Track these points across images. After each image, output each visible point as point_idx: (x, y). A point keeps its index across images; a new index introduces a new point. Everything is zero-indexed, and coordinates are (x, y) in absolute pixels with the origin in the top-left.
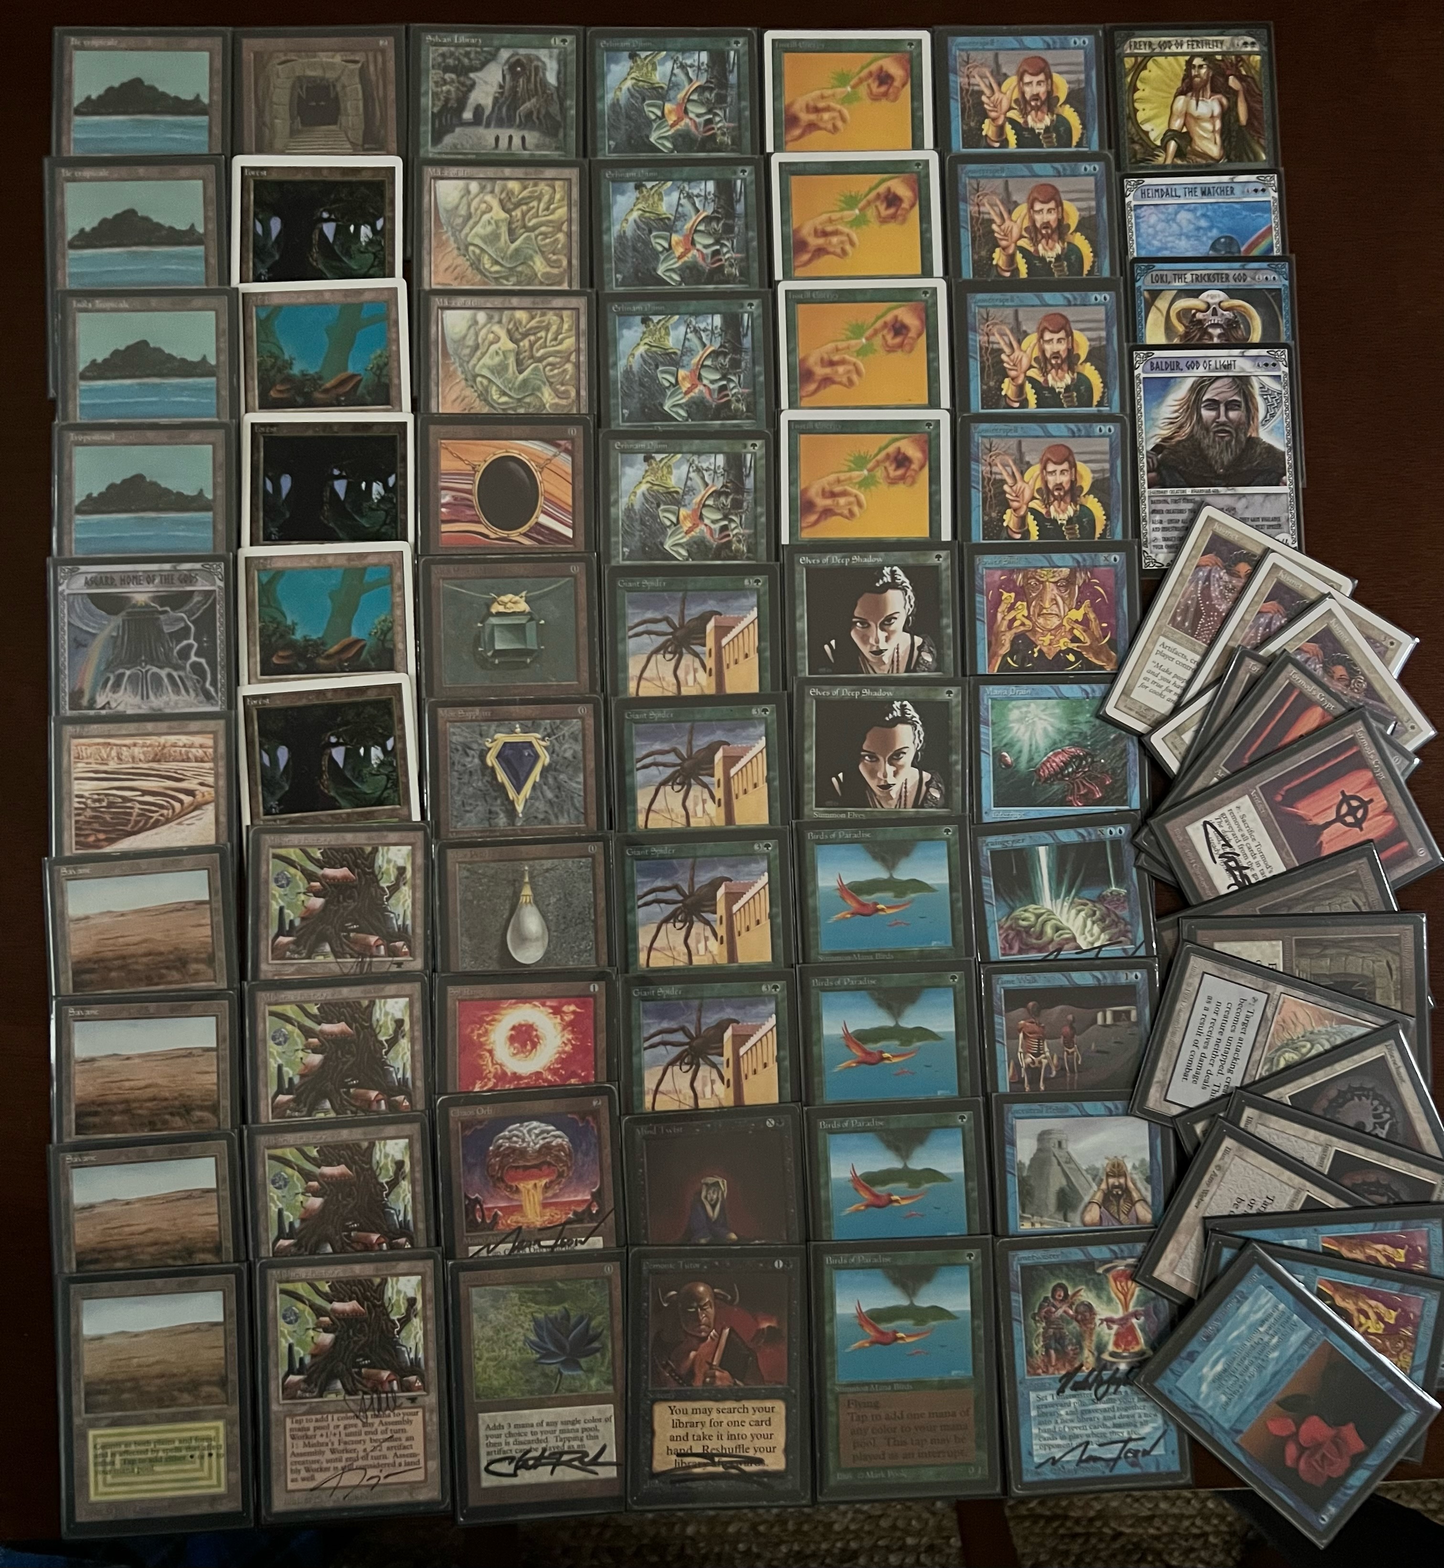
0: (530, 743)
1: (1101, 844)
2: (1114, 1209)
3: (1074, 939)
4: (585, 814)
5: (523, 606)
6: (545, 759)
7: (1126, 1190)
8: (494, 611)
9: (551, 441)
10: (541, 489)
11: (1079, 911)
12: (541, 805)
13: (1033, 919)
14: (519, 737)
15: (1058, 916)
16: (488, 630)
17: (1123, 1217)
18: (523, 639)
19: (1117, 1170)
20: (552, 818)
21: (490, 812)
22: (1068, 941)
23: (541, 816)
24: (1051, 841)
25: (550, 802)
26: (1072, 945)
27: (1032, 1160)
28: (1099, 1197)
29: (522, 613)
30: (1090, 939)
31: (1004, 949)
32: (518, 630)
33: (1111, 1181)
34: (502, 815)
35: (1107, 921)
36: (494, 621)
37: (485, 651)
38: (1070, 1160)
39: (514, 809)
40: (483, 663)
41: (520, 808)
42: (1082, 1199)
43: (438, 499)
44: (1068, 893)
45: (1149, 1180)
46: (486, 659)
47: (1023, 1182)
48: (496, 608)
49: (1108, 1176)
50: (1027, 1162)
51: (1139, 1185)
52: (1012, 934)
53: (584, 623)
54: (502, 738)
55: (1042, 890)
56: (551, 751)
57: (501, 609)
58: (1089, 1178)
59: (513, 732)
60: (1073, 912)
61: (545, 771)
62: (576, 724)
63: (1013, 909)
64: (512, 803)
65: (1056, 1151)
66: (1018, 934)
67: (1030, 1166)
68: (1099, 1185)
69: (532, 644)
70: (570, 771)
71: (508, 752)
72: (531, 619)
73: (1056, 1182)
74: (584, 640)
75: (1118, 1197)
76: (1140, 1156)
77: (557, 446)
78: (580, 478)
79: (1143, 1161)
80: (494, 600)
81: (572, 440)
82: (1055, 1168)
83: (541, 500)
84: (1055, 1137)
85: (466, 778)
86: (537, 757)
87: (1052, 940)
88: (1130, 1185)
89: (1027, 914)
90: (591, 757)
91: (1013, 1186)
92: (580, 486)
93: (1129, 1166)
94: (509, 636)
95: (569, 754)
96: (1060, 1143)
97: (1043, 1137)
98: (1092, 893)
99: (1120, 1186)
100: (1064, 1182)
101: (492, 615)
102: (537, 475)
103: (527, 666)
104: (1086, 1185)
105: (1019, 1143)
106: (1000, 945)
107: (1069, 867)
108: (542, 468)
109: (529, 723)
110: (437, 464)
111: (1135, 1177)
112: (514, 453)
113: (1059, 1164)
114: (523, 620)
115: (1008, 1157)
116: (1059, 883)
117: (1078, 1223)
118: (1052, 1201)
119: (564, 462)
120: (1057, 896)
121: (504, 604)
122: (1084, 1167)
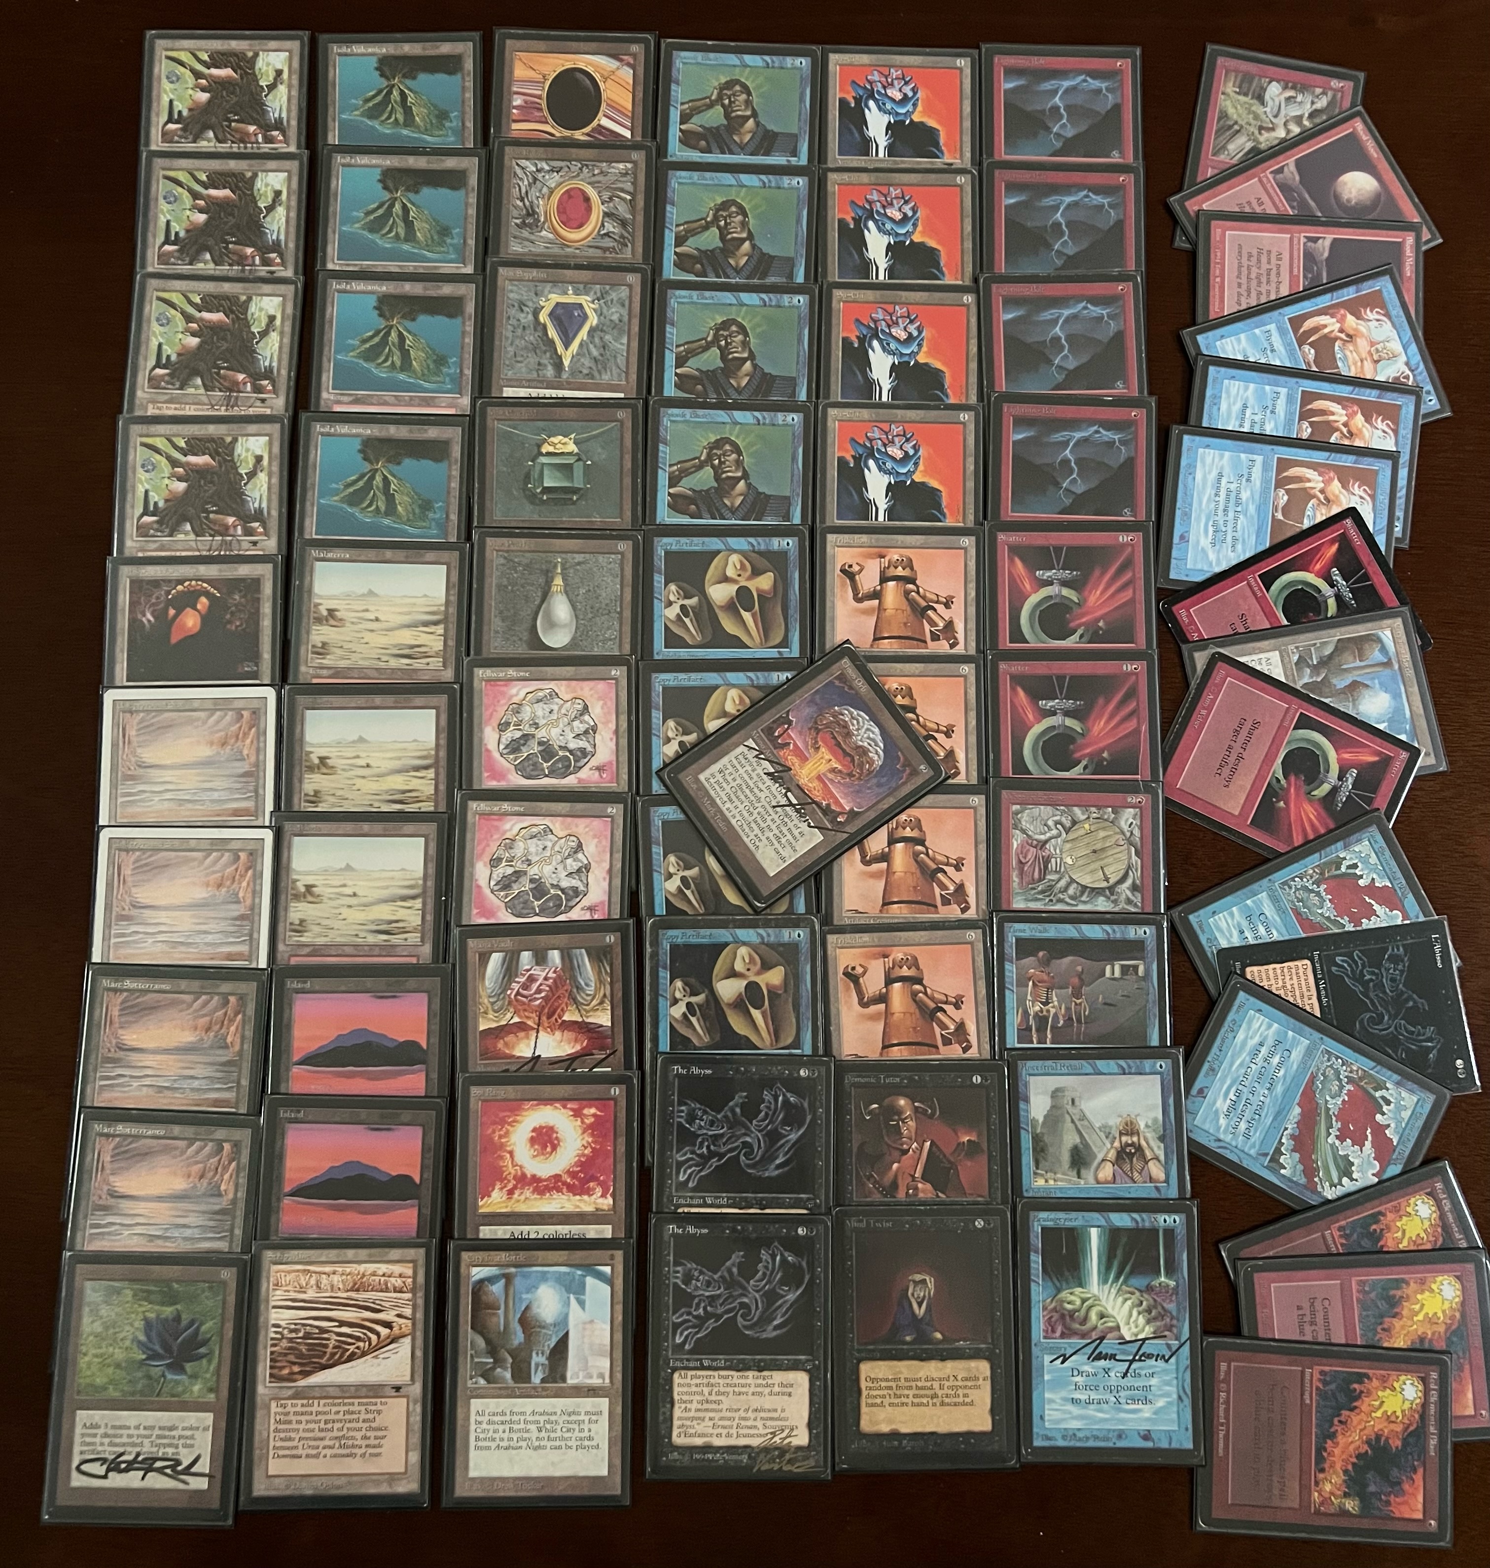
0: (580, 306)
1: (1154, 1231)
2: (1127, 1167)
3: (1118, 1328)
4: (627, 373)
5: (572, 447)
6: (593, 320)
7: (1139, 1148)
8: (544, 451)
9: (615, 56)
10: (604, 96)
11: (1126, 1300)
12: (587, 362)
13: (1078, 1302)
14: (570, 298)
15: (1104, 1303)
16: (538, 468)
17: (1136, 1174)
18: (571, 478)
19: (1130, 1129)
20: (596, 374)
21: (539, 364)
22: (1111, 1329)
23: (585, 371)
24: (1103, 1223)
25: (596, 360)
26: (1115, 1334)
27: (1046, 1117)
28: (1112, 1155)
29: (570, 454)
30: (1134, 1330)
31: (1046, 1331)
32: (566, 469)
33: (1124, 1139)
34: (550, 368)
35: (1154, 1313)
36: (543, 460)
37: (535, 487)
38: (1084, 1117)
39: (561, 363)
40: (532, 498)
41: (566, 363)
42: (1095, 1157)
43: (510, 101)
44: (1117, 1278)
45: (1162, 1139)
46: (534, 495)
47: (1037, 1139)
48: (546, 448)
49: (1121, 1134)
50: (1041, 1120)
51: (1152, 1143)
52: (1056, 1316)
53: (628, 464)
54: (555, 298)
55: (1089, 1274)
56: (600, 314)
57: (551, 449)
58: (1102, 1135)
59: (565, 293)
60: (1120, 1299)
61: (592, 331)
62: (624, 292)
63: (1059, 1291)
64: (560, 357)
65: (1069, 1107)
66: (1063, 1316)
67: (1044, 1123)
68: (1112, 1143)
69: (578, 483)
70: (615, 332)
71: (559, 311)
72: (579, 460)
73: (1070, 1139)
74: (628, 481)
75: (1131, 1155)
76: (1152, 1115)
77: (621, 60)
78: (640, 88)
79: (1155, 1120)
80: (545, 441)
81: (634, 56)
82: (1068, 1124)
83: (603, 106)
84: (1069, 1095)
85: (519, 331)
86: (585, 317)
87: (1095, 1328)
88: (1143, 1143)
89: (1072, 1297)
90: (636, 322)
91: (1026, 1142)
92: (640, 95)
93: (1142, 1125)
94: (558, 474)
95: (615, 317)
96: (1073, 1101)
97: (1056, 1094)
98: (1140, 1281)
99: (1132, 1145)
100: (1078, 1140)
101: (541, 454)
102: (602, 86)
103: (574, 503)
104: (1100, 1143)
105: (1033, 1099)
106: (1042, 1327)
107: (1119, 1252)
108: (605, 79)
109: (581, 286)
110: (511, 72)
111: (1149, 1135)
112: (581, 66)
113: (1073, 1121)
114: (571, 460)
115: (1022, 1113)
116: (1108, 1268)
117: (1091, 1180)
118: (1066, 1157)
119: (627, 74)
120: (1105, 1281)
121: (554, 445)
122: (1097, 1125)
